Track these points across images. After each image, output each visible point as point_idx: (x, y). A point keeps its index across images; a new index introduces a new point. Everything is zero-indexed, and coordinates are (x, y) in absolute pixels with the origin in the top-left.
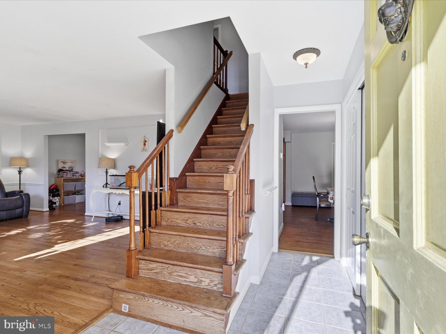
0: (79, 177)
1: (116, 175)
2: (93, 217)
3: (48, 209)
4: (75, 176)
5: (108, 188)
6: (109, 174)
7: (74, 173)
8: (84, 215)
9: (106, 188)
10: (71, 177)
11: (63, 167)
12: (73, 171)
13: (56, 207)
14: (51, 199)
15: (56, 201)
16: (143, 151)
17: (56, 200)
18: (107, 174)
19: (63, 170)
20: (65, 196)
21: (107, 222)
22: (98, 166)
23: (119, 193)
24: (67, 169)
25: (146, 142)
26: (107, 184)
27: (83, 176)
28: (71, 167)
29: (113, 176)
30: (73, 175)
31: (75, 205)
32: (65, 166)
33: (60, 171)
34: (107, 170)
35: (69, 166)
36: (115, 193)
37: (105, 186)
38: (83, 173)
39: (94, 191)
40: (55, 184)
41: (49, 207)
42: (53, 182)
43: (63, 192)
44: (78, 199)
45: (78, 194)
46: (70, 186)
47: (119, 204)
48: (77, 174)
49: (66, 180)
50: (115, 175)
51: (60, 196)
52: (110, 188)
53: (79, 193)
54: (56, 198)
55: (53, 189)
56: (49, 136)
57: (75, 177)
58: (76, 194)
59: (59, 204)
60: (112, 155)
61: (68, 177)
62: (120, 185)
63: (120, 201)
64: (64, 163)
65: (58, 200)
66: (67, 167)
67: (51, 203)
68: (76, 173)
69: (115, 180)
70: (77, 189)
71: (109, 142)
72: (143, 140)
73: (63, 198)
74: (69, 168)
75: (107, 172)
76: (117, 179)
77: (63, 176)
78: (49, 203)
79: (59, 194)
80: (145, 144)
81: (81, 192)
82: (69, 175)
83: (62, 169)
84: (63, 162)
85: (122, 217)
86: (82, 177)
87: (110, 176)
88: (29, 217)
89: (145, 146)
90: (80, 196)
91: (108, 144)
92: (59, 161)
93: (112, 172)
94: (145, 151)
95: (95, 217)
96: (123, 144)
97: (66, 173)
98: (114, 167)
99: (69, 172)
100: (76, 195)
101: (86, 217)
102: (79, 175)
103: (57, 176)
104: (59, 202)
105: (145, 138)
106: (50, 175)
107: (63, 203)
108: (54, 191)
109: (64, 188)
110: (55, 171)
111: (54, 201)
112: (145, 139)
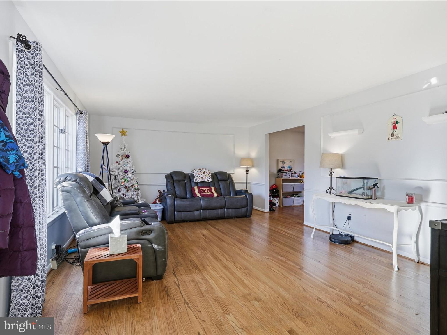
0: (297, 178)
1: (344, 178)
2: (314, 229)
3: (268, 210)
4: (294, 176)
5: (333, 194)
6: (334, 176)
7: (292, 173)
8: (302, 224)
9: (330, 194)
10: (289, 178)
11: (283, 167)
12: (292, 171)
13: (276, 208)
14: (272, 199)
15: (276, 202)
16: (391, 139)
17: (276, 200)
18: (331, 176)
19: (283, 170)
20: (284, 197)
21: (332, 241)
22: (321, 164)
23: (351, 204)
24: (286, 169)
25: (397, 122)
26: (331, 188)
27: (302, 176)
28: (290, 167)
29: (340, 178)
30: (292, 176)
31: (293, 208)
32: (284, 166)
33: (280, 170)
34: (331, 170)
35: (288, 166)
36: (345, 203)
37: (329, 191)
38: (301, 174)
39: (315, 197)
40: (275, 184)
41: (270, 209)
42: (273, 183)
43: (282, 193)
44: (296, 201)
45: (296, 197)
46: (289, 188)
47: (349, 218)
48: (295, 175)
49: (285, 181)
50: (342, 176)
51: (279, 197)
52: (337, 195)
53: (297, 195)
54: (276, 199)
55: (274, 189)
56: (269, 134)
57: (293, 178)
58: (295, 195)
59: (278, 205)
60: (339, 149)
61: (286, 177)
62: (351, 192)
63: (350, 215)
64: (284, 162)
65: (277, 201)
66: (286, 166)
67: (272, 204)
68: (295, 173)
69: (344, 184)
70: (295, 190)
71: (334, 131)
72: (392, 121)
73: (282, 199)
74: (288, 168)
75: (331, 173)
76: (346, 183)
77: (282, 176)
78: (269, 204)
79: (279, 195)
80: (394, 128)
81: (300, 194)
82: (288, 176)
83: (282, 168)
84: (282, 162)
85: (352, 237)
86: (300, 177)
87: (336, 178)
88: (252, 217)
89: (394, 130)
90: (298, 198)
91: (333, 135)
92: (279, 160)
93: (338, 172)
94: (396, 138)
95: (316, 229)
96: (356, 132)
97: (285, 173)
98: (342, 166)
99: (288, 172)
100: (294, 197)
101: (304, 227)
102: (297, 175)
103: (277, 177)
104: (278, 203)
105: (395, 117)
106: (271, 175)
107: (282, 205)
108: (274, 192)
109: (284, 189)
110: (275, 171)
111: (274, 201)
112: (395, 119)
